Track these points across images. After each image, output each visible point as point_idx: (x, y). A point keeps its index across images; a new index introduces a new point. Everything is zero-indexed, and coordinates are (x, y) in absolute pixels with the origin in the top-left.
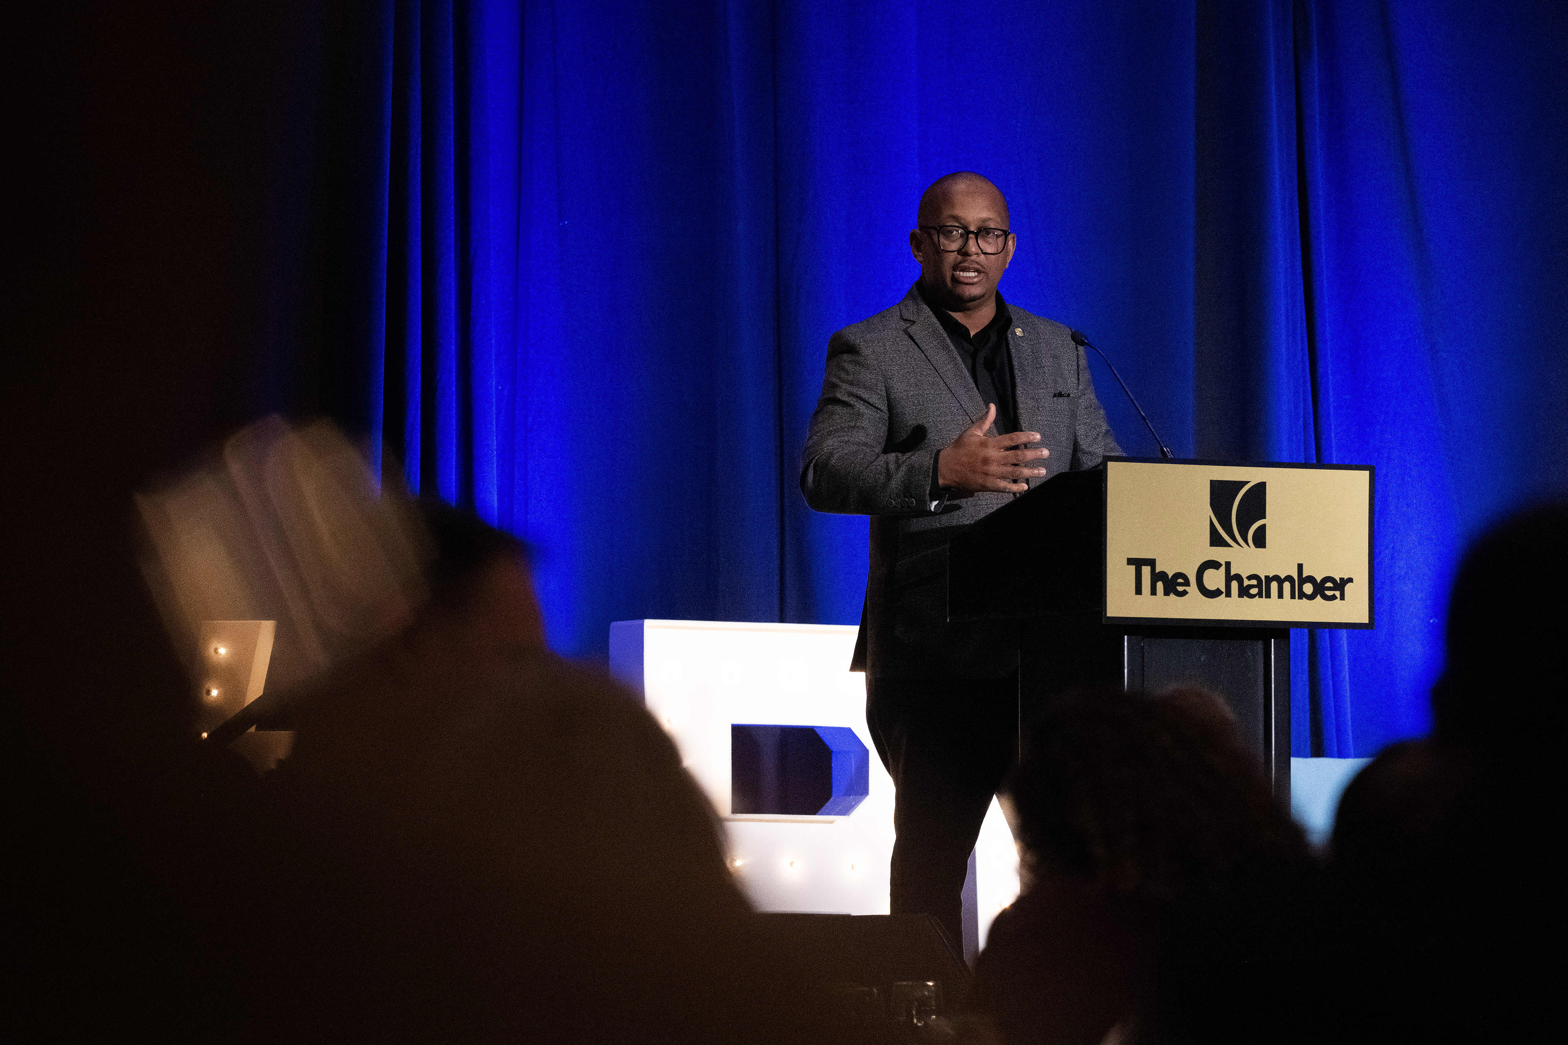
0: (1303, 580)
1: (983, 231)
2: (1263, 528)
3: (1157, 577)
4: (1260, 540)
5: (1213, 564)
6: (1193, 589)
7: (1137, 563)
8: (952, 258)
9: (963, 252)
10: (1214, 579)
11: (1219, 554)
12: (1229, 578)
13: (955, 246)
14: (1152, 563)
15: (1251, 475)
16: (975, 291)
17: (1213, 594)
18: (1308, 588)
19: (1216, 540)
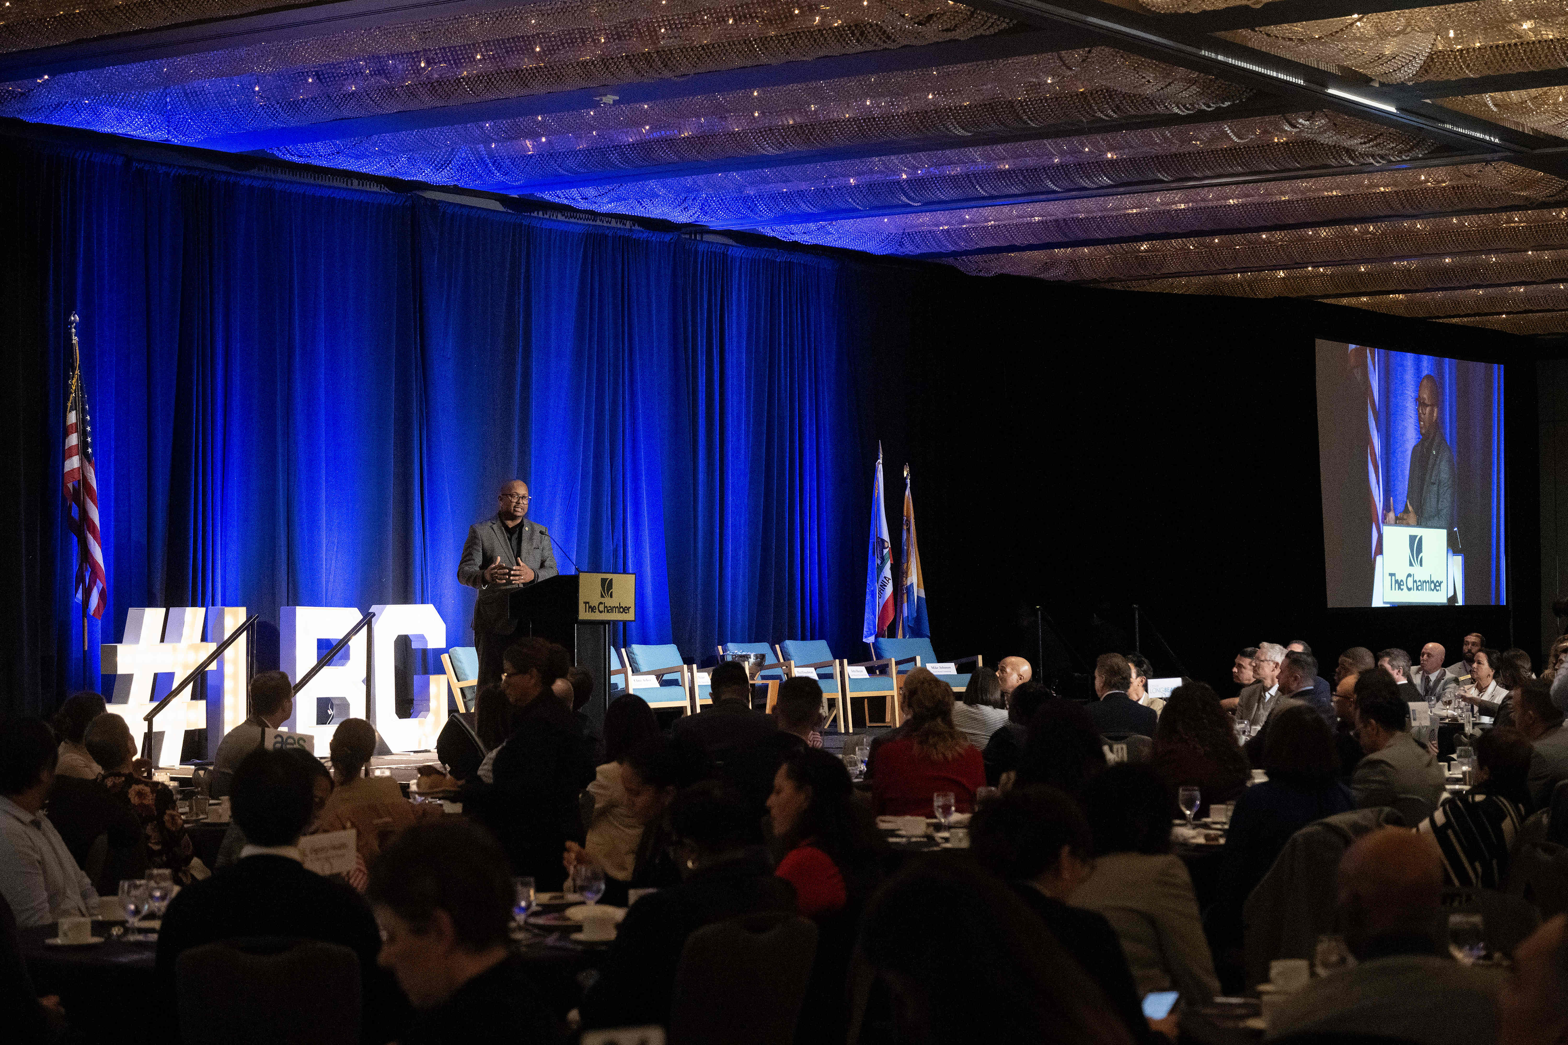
0: (620, 608)
1: (523, 497)
2: (612, 592)
3: (590, 607)
4: (611, 596)
5: (601, 603)
6: (597, 610)
7: (586, 603)
8: (514, 504)
9: (518, 503)
10: (602, 608)
11: (602, 600)
12: (605, 607)
13: (515, 501)
14: (588, 603)
15: (609, 576)
16: (519, 514)
17: (601, 612)
18: (621, 610)
19: (602, 596)
